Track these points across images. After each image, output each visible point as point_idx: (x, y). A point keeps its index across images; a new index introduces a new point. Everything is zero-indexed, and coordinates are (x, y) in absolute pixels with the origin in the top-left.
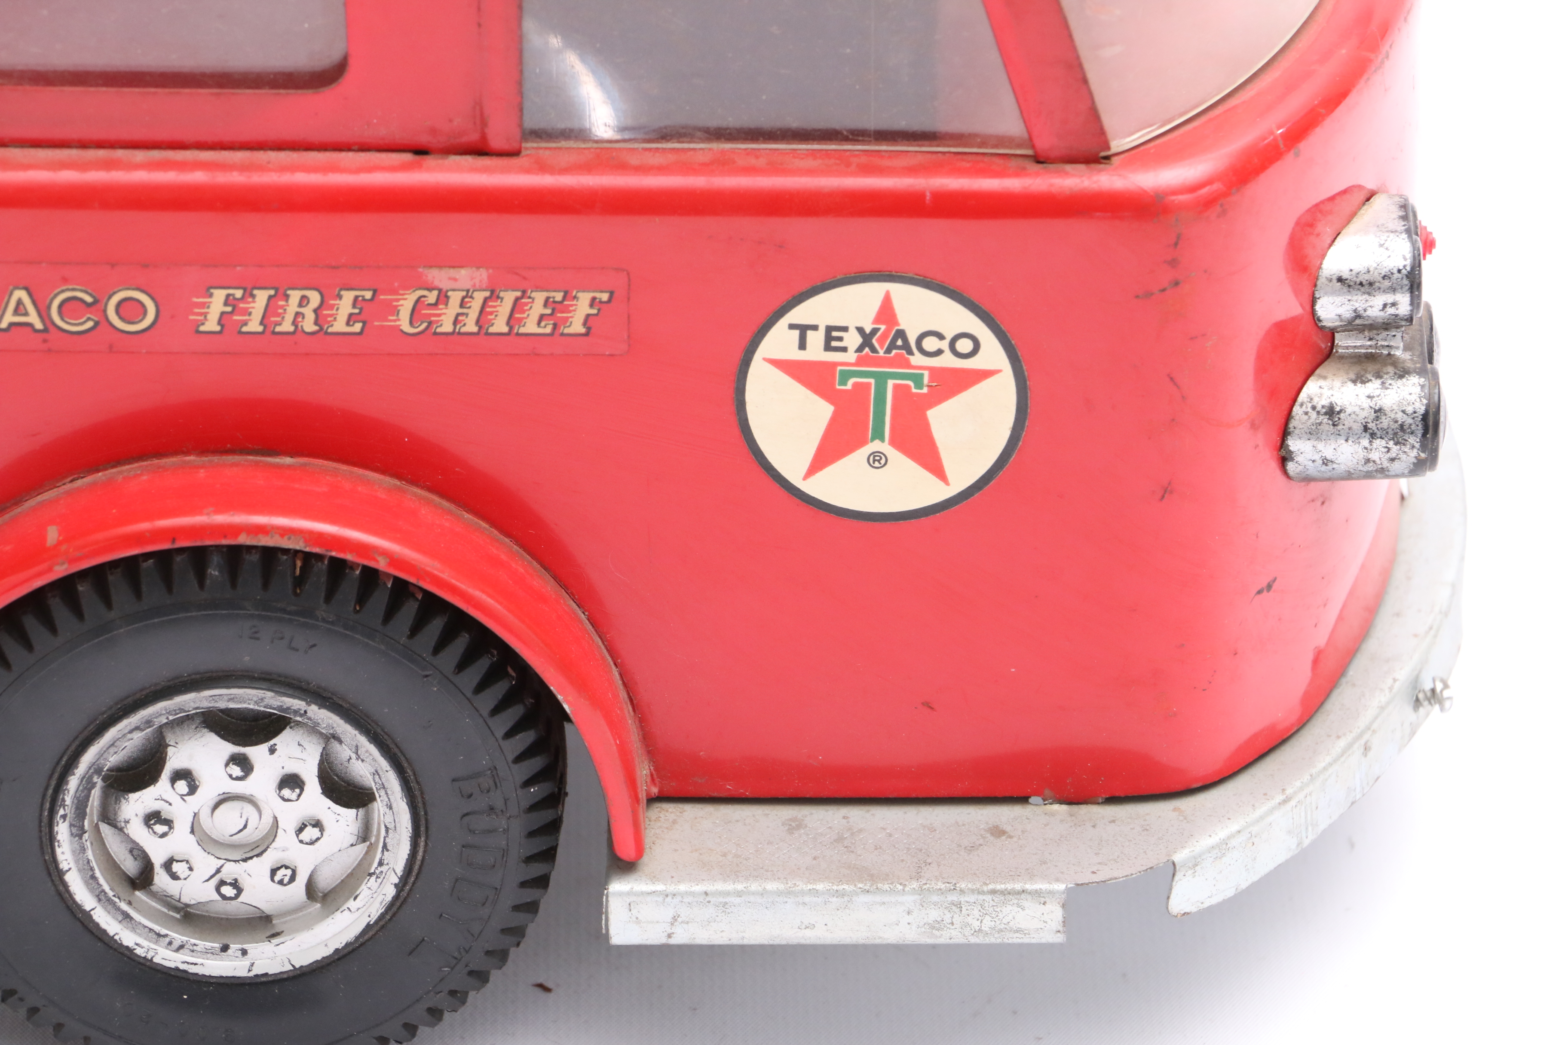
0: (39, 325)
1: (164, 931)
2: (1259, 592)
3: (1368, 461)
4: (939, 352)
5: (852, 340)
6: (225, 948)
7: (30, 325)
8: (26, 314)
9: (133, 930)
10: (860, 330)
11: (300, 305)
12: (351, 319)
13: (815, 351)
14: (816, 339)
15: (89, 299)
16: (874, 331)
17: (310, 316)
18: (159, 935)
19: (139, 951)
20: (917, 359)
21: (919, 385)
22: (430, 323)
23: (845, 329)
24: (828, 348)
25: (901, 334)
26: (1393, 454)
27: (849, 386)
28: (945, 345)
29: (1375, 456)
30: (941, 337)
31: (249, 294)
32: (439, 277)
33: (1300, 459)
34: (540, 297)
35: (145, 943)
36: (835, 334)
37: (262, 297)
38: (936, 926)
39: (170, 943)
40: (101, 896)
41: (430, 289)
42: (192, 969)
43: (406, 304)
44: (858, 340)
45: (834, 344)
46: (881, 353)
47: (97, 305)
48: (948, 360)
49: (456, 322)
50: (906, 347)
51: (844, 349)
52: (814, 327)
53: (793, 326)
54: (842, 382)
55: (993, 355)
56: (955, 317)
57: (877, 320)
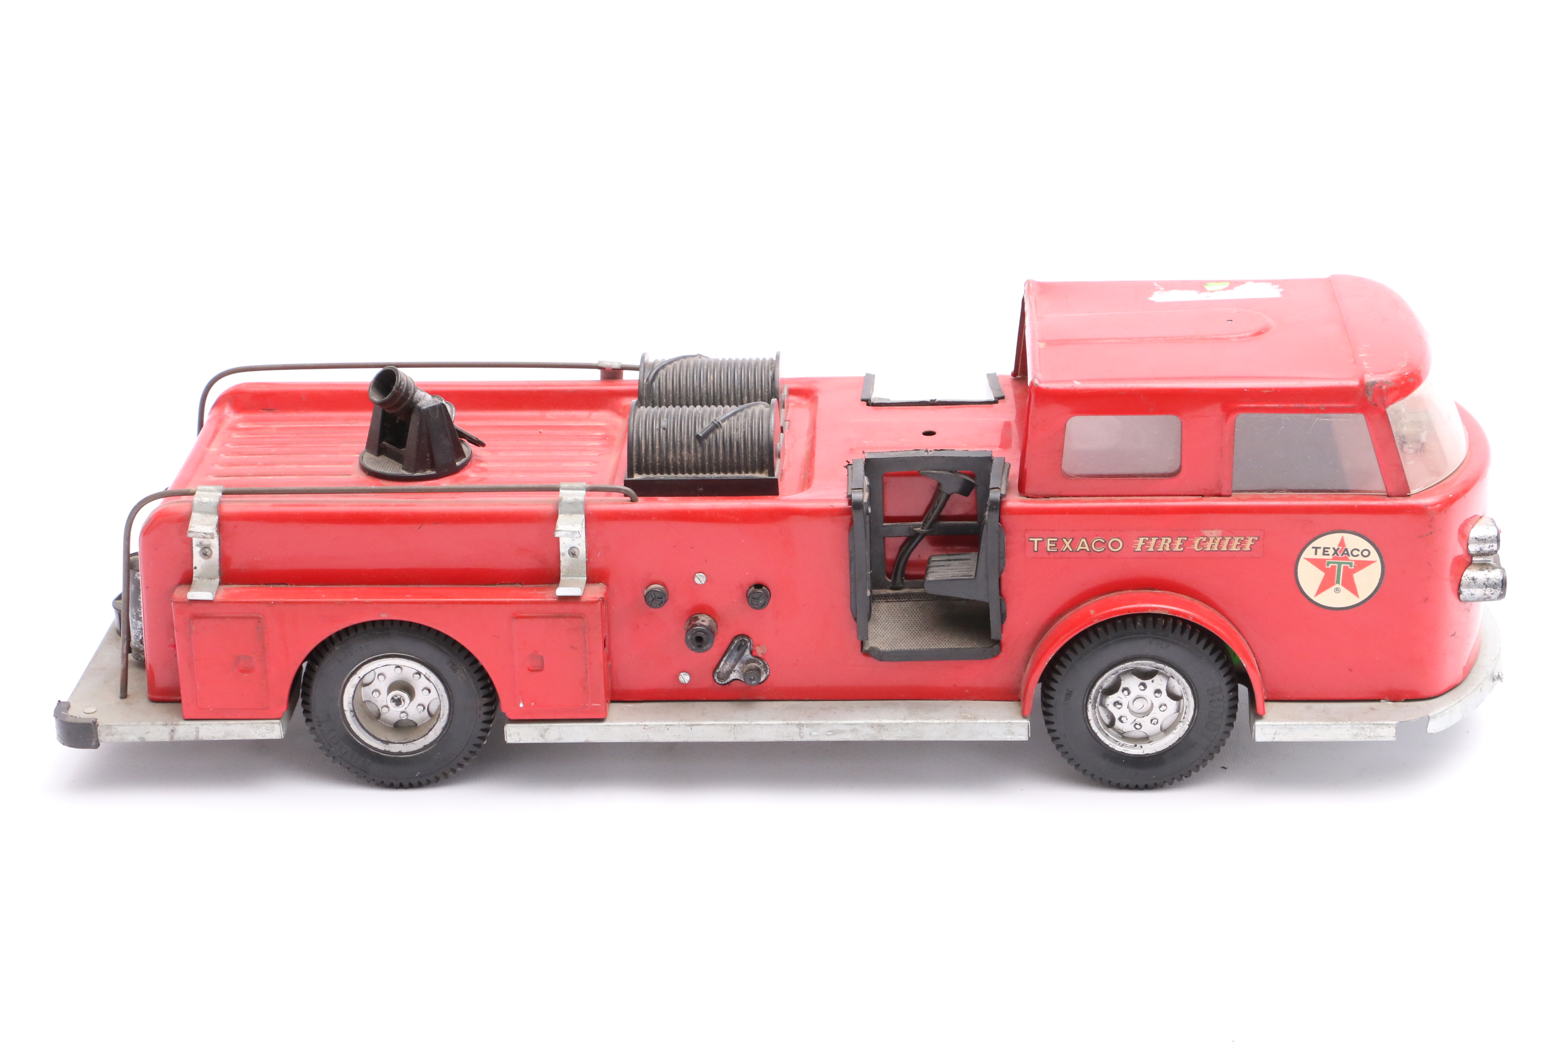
0: (1088, 550)
3: (1485, 595)
4: (1358, 555)
5: (1331, 552)
7: (1086, 550)
10: (1334, 548)
11: (1165, 542)
12: (1180, 547)
13: (1320, 555)
14: (1320, 551)
15: (1103, 541)
16: (1338, 549)
17: (1168, 546)
20: (1351, 558)
21: (1351, 566)
22: (1204, 548)
23: (1329, 548)
24: (1324, 554)
25: (1346, 550)
26: (1492, 592)
27: (1330, 567)
28: (1359, 553)
29: (1487, 592)
30: (1358, 550)
31: (1150, 539)
32: (1207, 533)
33: (1465, 593)
34: (1237, 539)
36: (1326, 550)
37: (1154, 540)
38: (1356, 735)
41: (1204, 537)
43: (1197, 542)
44: (1333, 552)
45: (1326, 553)
46: (1340, 556)
47: (1105, 544)
48: (1360, 558)
49: (1211, 547)
50: (1348, 554)
51: (1329, 555)
52: (1320, 548)
53: (1313, 548)
54: (1328, 566)
55: (1374, 556)
56: (1363, 544)
57: (1339, 545)
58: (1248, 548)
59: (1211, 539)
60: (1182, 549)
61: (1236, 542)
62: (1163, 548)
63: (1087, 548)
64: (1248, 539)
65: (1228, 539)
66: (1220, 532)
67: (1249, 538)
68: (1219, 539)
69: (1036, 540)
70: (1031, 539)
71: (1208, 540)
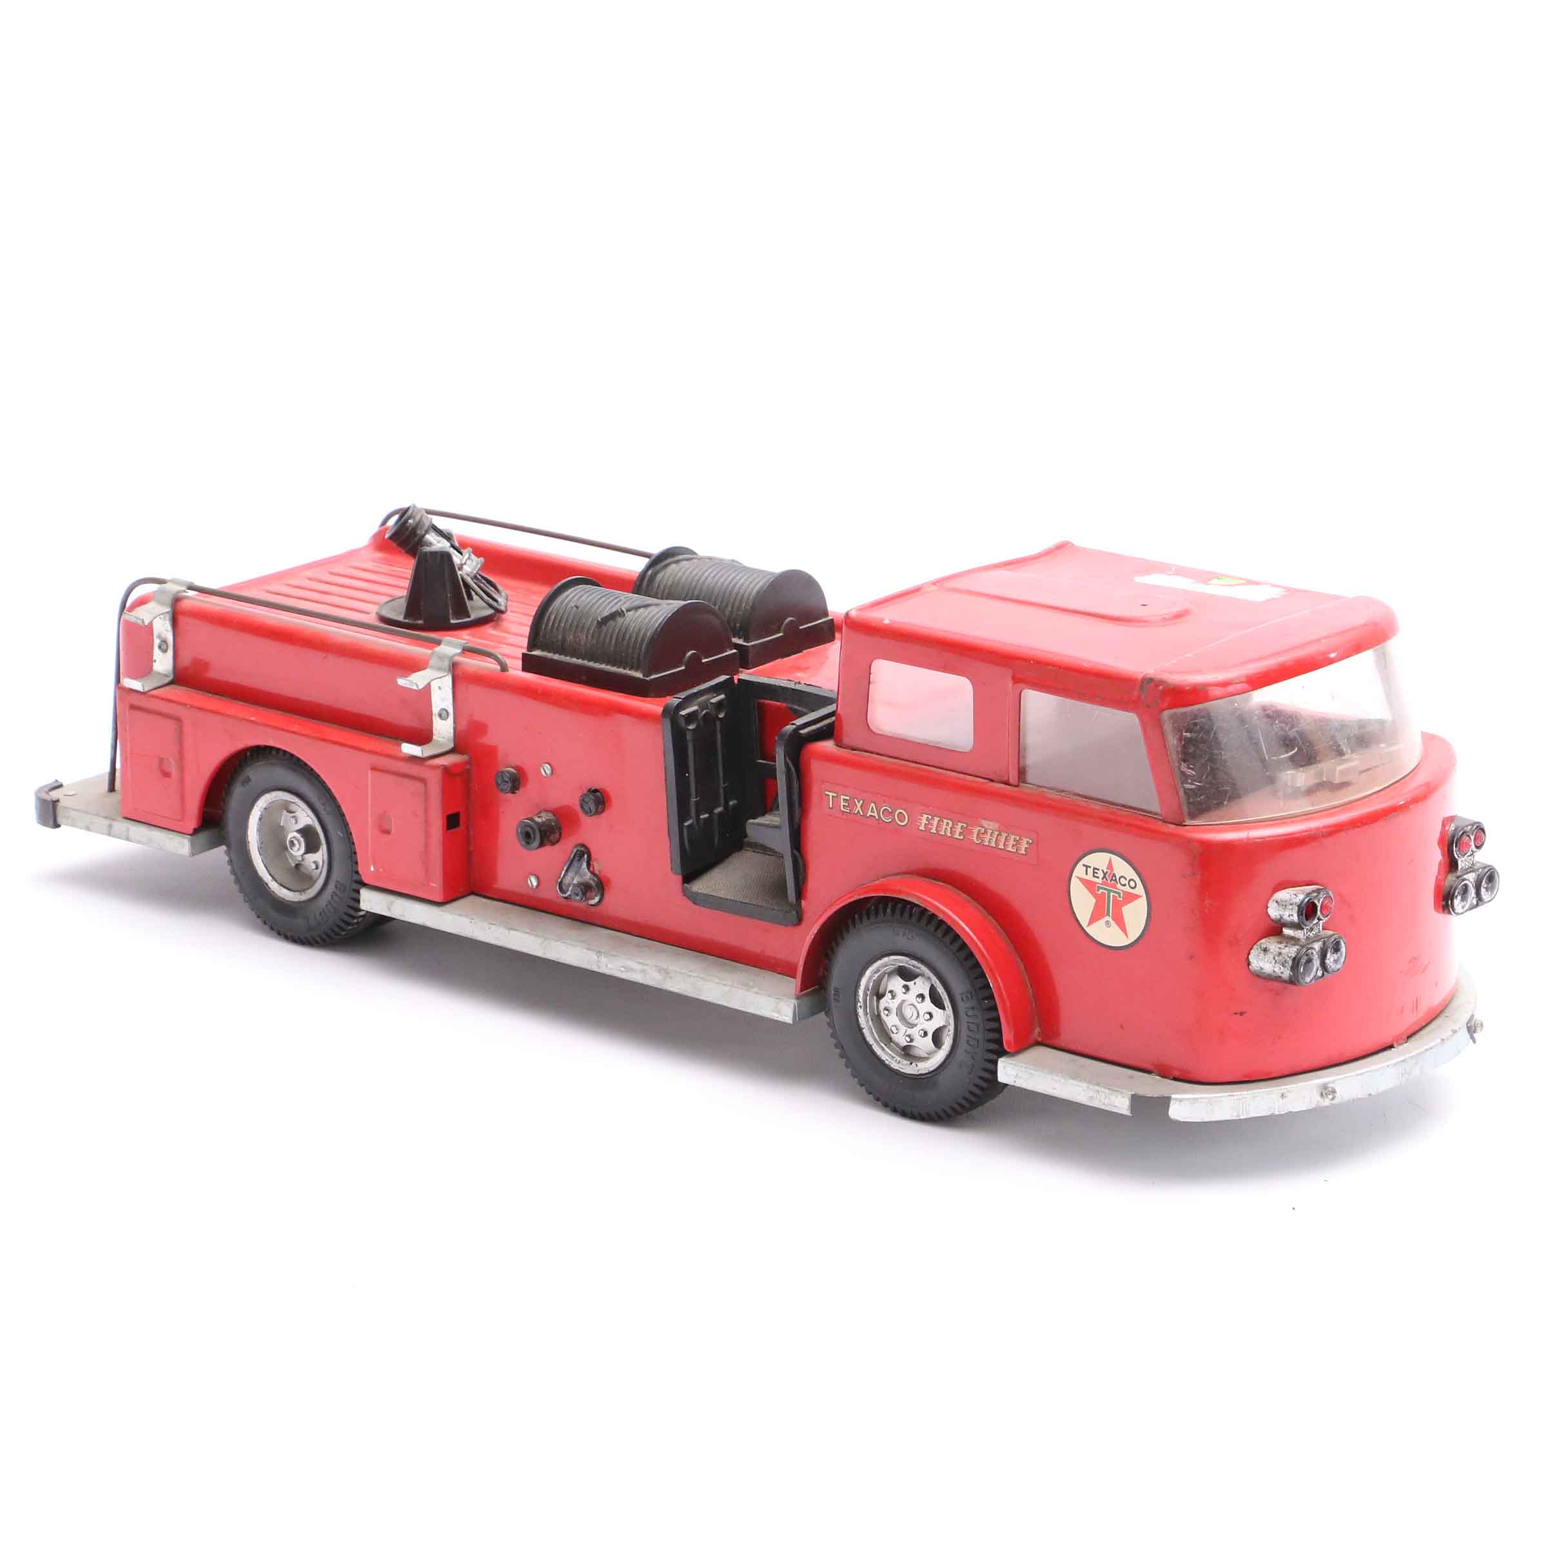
0: (877, 817)
1: (894, 1056)
2: (1236, 1014)
3: (1274, 971)
4: (1125, 885)
5: (1101, 875)
6: (911, 1064)
7: (875, 817)
8: (874, 812)
9: (885, 1054)
10: (1103, 871)
11: (947, 825)
12: (960, 834)
13: (1090, 877)
14: (1090, 871)
15: (890, 810)
16: (1107, 872)
17: (949, 830)
18: (893, 1057)
19: (887, 1062)
20: (1119, 886)
21: (1120, 897)
22: (982, 841)
23: (1098, 870)
24: (1094, 876)
25: (1114, 875)
26: (1282, 971)
27: (1099, 893)
28: (1127, 882)
29: (1276, 970)
30: (1126, 879)
31: (933, 818)
32: (985, 823)
33: (1253, 965)
34: (1013, 837)
35: (890, 1060)
36: (1096, 871)
37: (937, 819)
38: (1091, 1098)
39: (896, 1060)
40: (875, 1040)
41: (983, 827)
42: (902, 1071)
43: (975, 832)
44: (1102, 875)
45: (1096, 875)
46: (1109, 881)
47: (892, 813)
48: (1127, 889)
49: (989, 842)
50: (1116, 880)
51: (1098, 877)
52: (1090, 867)
53: (1084, 865)
54: (1098, 891)
55: (1140, 890)
56: (1130, 873)
57: (1108, 868)
58: (1023, 852)
59: (989, 832)
60: (962, 837)
61: (1012, 842)
62: (945, 832)
63: (875, 814)
64: (1022, 840)
65: (1004, 835)
66: (997, 826)
67: (1024, 839)
68: (997, 833)
69: (831, 794)
70: (827, 793)
71: (986, 832)
